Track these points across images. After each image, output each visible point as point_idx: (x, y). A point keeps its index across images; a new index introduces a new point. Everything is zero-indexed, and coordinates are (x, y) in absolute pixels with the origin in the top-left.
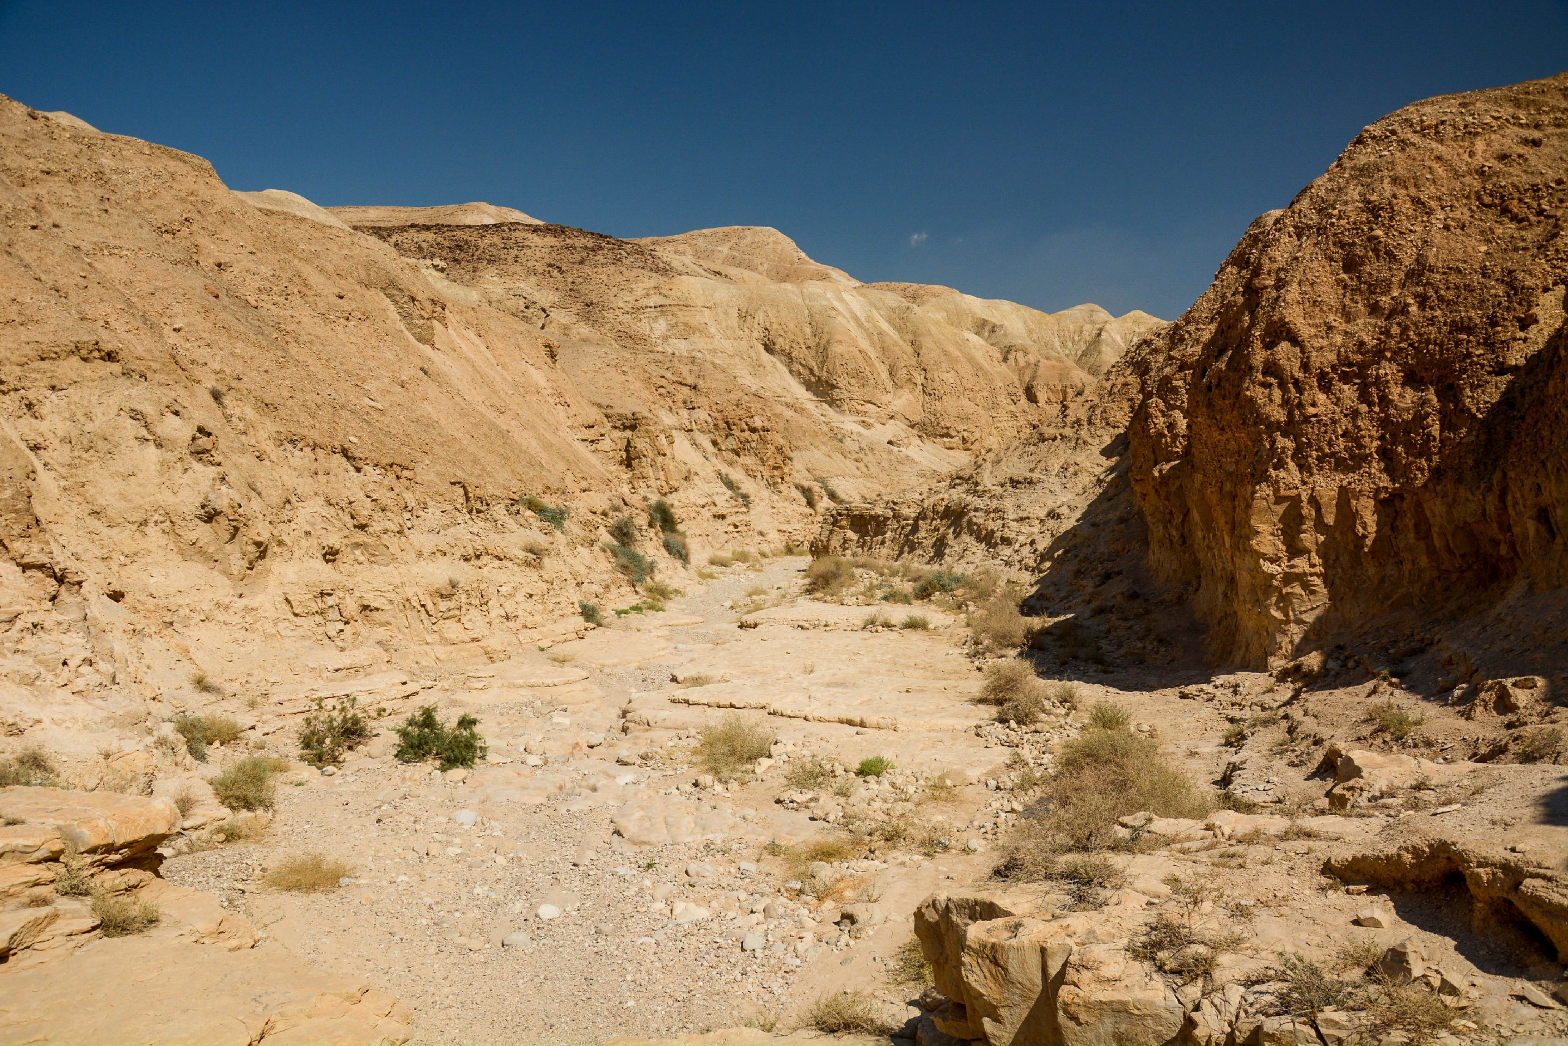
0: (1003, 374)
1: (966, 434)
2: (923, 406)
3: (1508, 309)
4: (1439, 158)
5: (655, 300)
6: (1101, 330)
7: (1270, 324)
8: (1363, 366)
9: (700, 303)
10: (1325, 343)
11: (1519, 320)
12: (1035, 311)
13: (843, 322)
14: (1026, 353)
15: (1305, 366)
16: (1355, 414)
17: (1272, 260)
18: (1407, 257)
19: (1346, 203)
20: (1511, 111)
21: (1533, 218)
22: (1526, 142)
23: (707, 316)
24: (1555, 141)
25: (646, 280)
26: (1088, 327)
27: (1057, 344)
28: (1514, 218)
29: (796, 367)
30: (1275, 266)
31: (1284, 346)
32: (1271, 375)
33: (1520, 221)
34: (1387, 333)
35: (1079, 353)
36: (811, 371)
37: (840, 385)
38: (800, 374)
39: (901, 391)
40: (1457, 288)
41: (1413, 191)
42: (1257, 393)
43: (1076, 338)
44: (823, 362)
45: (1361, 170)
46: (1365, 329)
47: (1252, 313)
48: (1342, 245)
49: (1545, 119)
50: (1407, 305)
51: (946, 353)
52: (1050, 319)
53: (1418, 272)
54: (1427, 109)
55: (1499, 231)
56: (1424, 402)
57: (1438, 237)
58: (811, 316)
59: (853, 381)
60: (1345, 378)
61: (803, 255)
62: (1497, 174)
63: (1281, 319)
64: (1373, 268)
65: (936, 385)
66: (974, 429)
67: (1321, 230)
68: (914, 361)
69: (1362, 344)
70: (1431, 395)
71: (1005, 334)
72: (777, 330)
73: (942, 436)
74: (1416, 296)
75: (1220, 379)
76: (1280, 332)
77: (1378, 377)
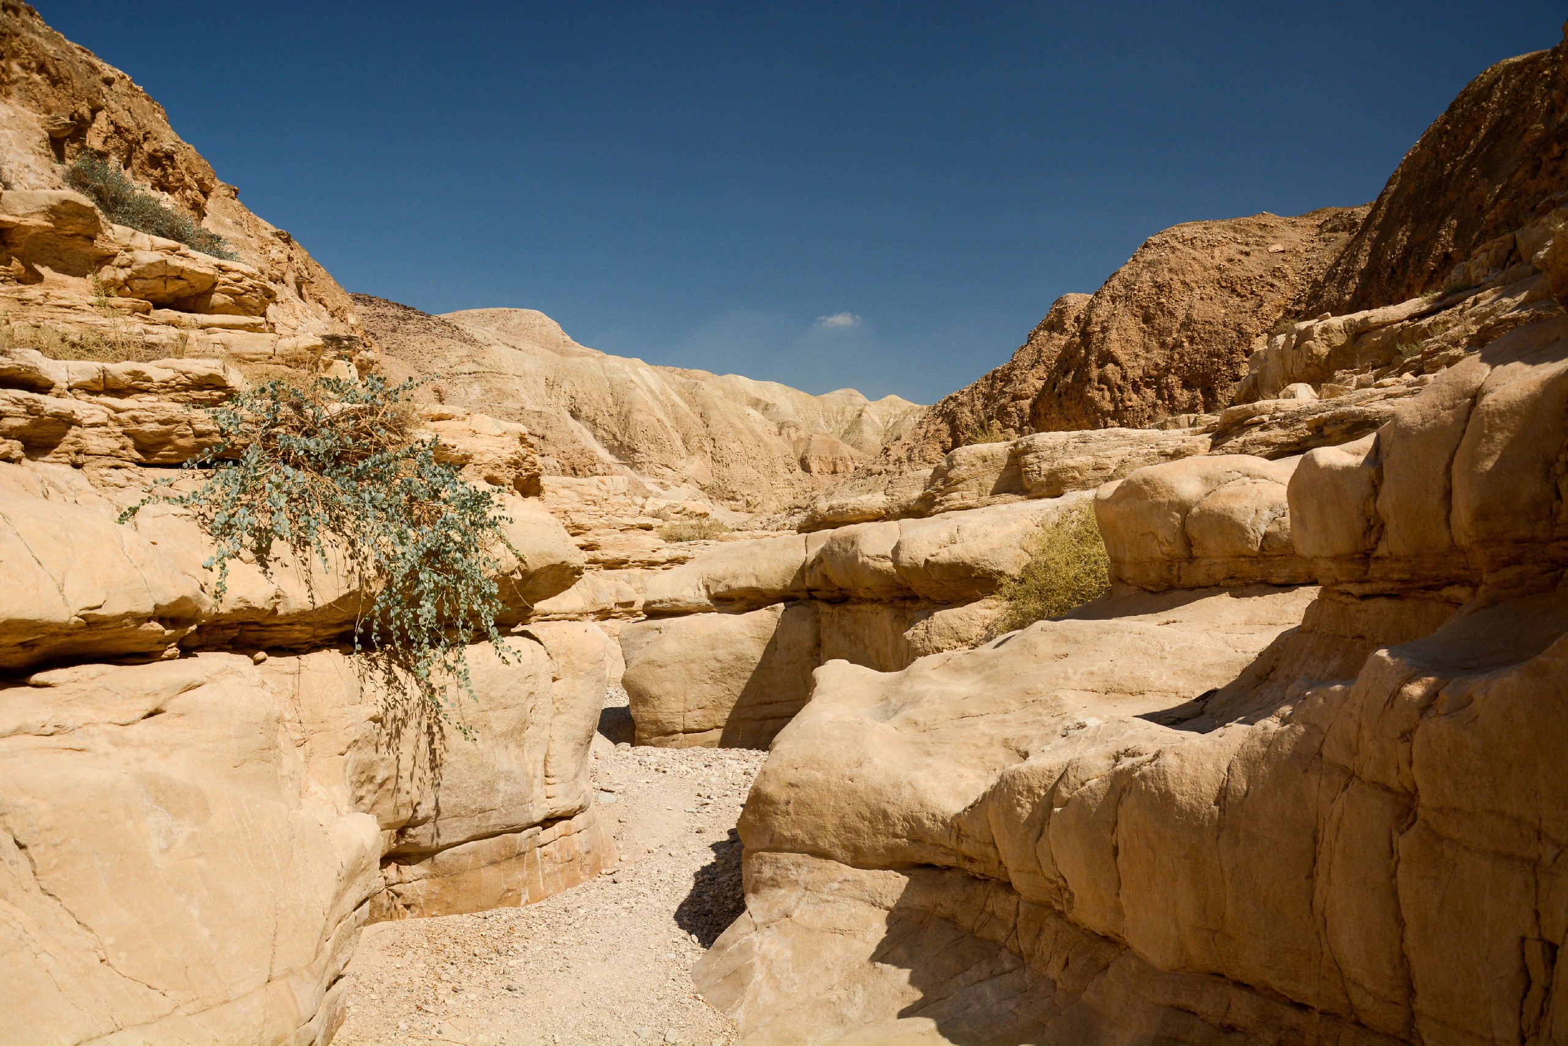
0: (779, 446)
1: (749, 498)
2: (712, 471)
3: (1239, 345)
4: (1194, 259)
5: (469, 367)
6: (861, 411)
7: (1101, 353)
8: (1158, 378)
9: (511, 371)
10: (1135, 364)
11: (1245, 351)
12: (802, 393)
13: (641, 395)
14: (797, 429)
15: (1124, 378)
16: (1155, 405)
17: (1098, 316)
18: (1181, 315)
19: (1142, 282)
20: (1232, 234)
21: (1249, 296)
22: (1241, 253)
23: (517, 384)
24: (1257, 253)
25: (458, 348)
26: (849, 408)
27: (822, 422)
28: (1239, 295)
29: (601, 432)
30: (1100, 319)
31: (1110, 367)
32: (1103, 383)
33: (1242, 297)
34: (1172, 358)
35: (842, 431)
36: (614, 436)
37: (641, 450)
38: (603, 438)
39: (692, 458)
40: (1210, 332)
41: (1181, 277)
42: (1096, 395)
43: (839, 418)
44: (626, 429)
45: (1150, 263)
46: (1159, 356)
47: (1086, 348)
48: (1142, 307)
49: (1251, 240)
50: (1182, 342)
51: (732, 425)
52: (814, 400)
53: (1188, 324)
54: (1185, 229)
55: (1231, 301)
56: (1195, 398)
57: (1197, 304)
58: (611, 386)
59: (652, 447)
60: (1148, 385)
61: (568, 338)
62: (1228, 269)
63: (1108, 350)
64: (1161, 321)
65: (723, 453)
66: (757, 494)
67: (1127, 298)
68: (703, 431)
69: (1157, 364)
70: (1198, 393)
71: (778, 413)
72: (582, 399)
73: (729, 499)
74: (1187, 337)
75: (1067, 389)
76: (1107, 358)
77: (1167, 383)
